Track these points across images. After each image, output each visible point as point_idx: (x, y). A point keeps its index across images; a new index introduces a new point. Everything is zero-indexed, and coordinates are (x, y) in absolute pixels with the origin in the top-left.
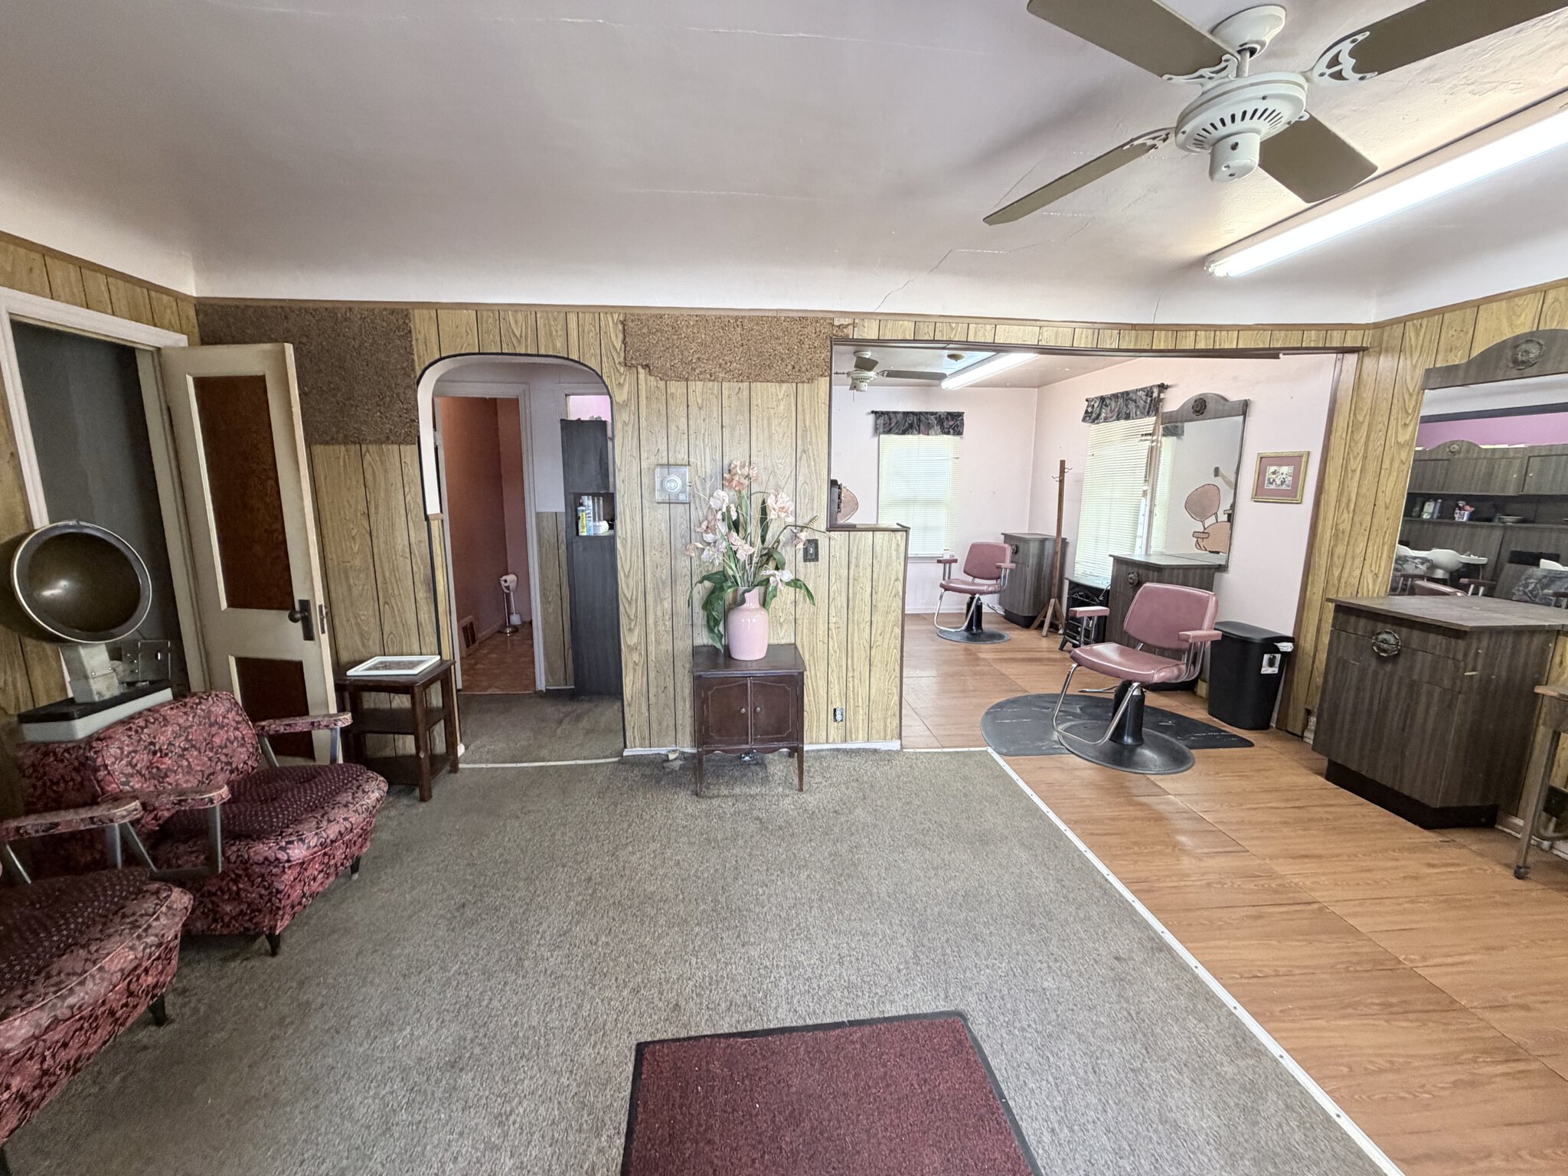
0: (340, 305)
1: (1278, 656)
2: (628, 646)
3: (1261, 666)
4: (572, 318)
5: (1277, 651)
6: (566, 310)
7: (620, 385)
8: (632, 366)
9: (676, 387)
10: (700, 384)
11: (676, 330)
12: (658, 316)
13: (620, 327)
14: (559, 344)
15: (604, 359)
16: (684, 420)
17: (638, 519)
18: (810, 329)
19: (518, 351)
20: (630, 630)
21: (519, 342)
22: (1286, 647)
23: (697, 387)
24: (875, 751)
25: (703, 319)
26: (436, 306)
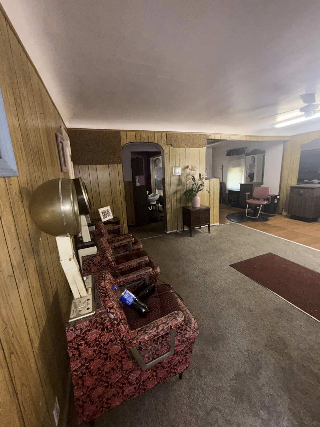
0: (104, 130)
1: (277, 199)
2: (168, 208)
3: (274, 201)
4: (156, 134)
5: (277, 198)
6: (154, 132)
7: (166, 149)
8: (169, 145)
9: (177, 149)
10: (181, 148)
11: (177, 136)
12: (173, 133)
13: (166, 136)
14: (153, 140)
15: (163, 143)
16: (178, 157)
17: (170, 179)
18: (202, 137)
19: (144, 141)
20: (168, 204)
21: (145, 139)
22: (278, 197)
23: (181, 149)
24: (215, 225)
25: (182, 134)
26: (126, 131)
